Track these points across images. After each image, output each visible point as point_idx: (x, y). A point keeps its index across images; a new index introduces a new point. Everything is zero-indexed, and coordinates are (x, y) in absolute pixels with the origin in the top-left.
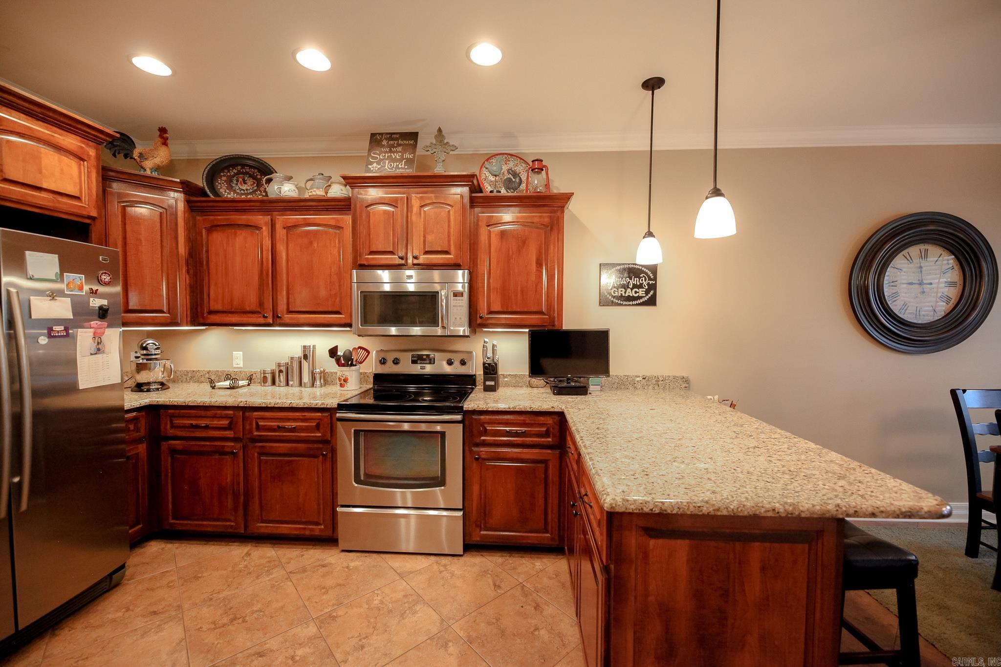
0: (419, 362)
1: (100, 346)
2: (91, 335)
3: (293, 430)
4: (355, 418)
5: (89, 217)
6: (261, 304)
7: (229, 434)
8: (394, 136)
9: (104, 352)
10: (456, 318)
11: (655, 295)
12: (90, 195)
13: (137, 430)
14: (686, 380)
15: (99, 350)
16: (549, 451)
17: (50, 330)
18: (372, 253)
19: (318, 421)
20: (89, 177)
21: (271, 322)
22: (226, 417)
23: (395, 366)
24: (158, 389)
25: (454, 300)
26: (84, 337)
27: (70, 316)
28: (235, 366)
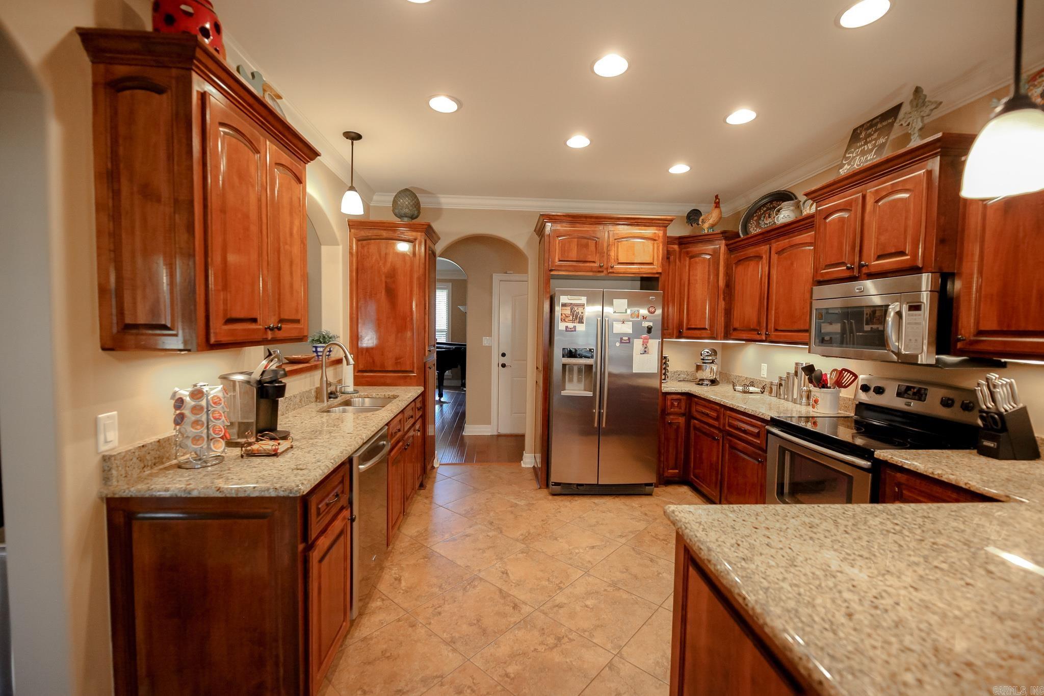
0: (905, 395)
1: (646, 349)
2: (641, 343)
3: (745, 432)
4: (778, 434)
5: (657, 273)
6: (759, 323)
7: (716, 423)
9: (648, 353)
10: (910, 340)
12: (658, 260)
13: (679, 406)
15: (645, 351)
17: (621, 339)
18: (827, 266)
20: (658, 249)
21: (764, 339)
22: (716, 410)
23: (878, 396)
24: (707, 385)
25: (909, 315)
26: (638, 344)
27: (631, 331)
28: (762, 376)
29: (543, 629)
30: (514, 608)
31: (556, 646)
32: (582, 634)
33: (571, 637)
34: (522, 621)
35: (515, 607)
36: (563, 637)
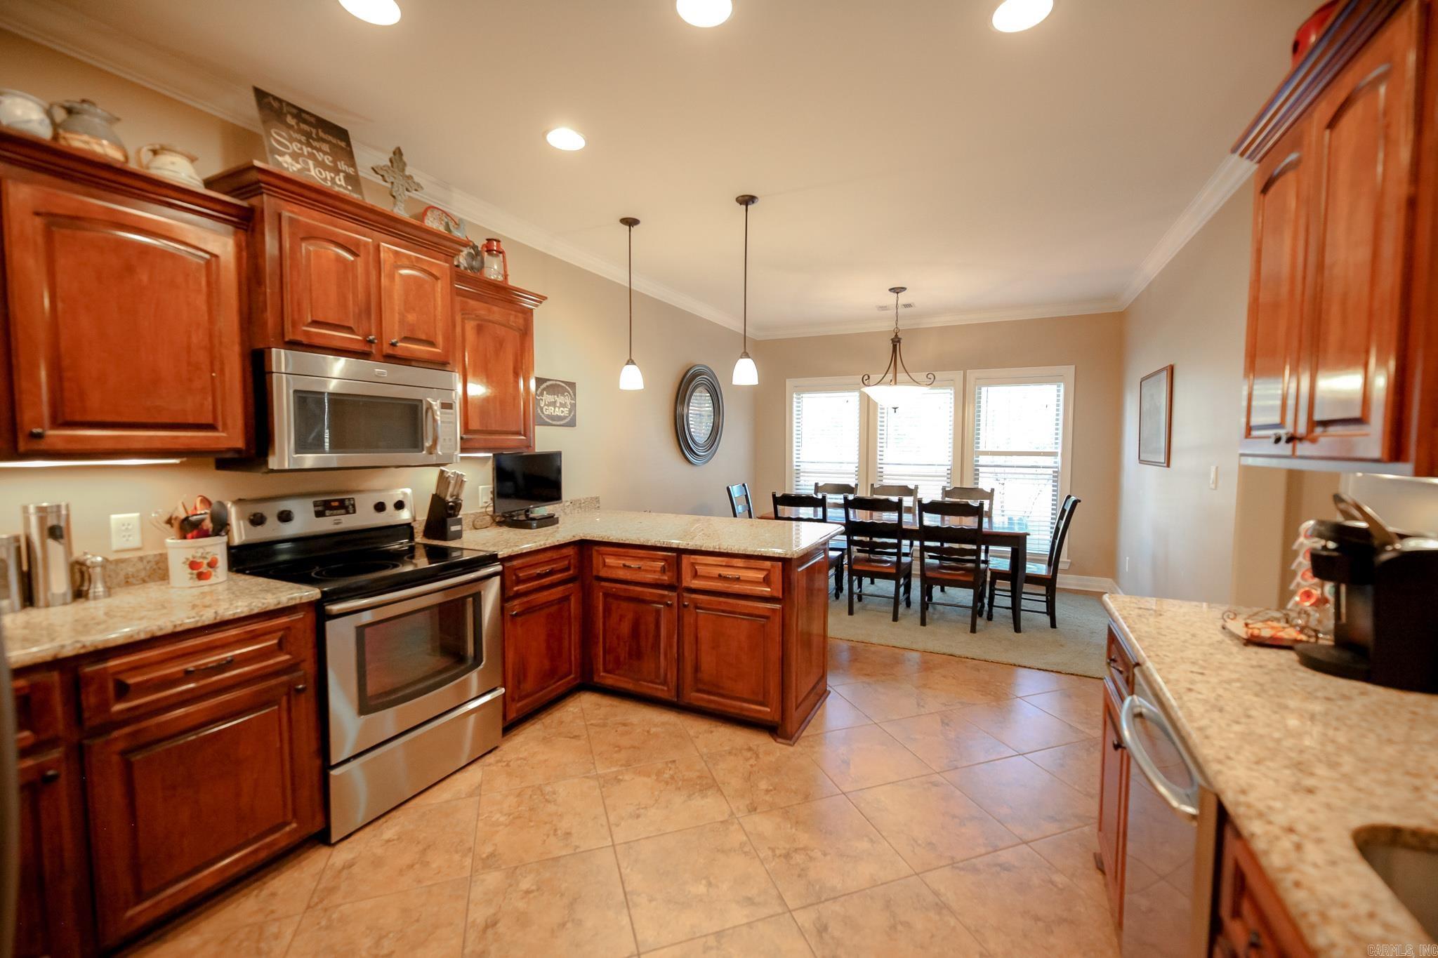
0: (328, 512)
4: (352, 608)
8: (304, 115)
10: (445, 439)
11: (575, 415)
14: (597, 499)
16: (571, 585)
18: (316, 323)
19: (280, 634)
25: (442, 413)
29: (799, 876)
30: (825, 928)
31: (796, 850)
32: (752, 851)
33: (770, 853)
34: (823, 899)
35: (822, 929)
36: (780, 856)
